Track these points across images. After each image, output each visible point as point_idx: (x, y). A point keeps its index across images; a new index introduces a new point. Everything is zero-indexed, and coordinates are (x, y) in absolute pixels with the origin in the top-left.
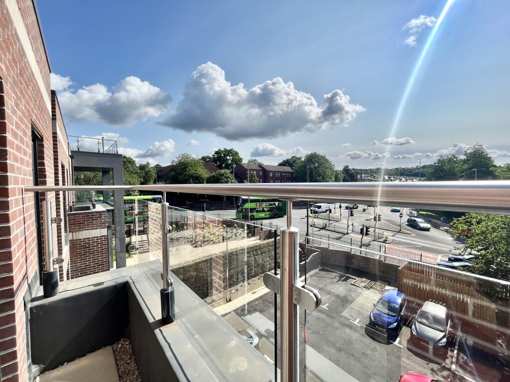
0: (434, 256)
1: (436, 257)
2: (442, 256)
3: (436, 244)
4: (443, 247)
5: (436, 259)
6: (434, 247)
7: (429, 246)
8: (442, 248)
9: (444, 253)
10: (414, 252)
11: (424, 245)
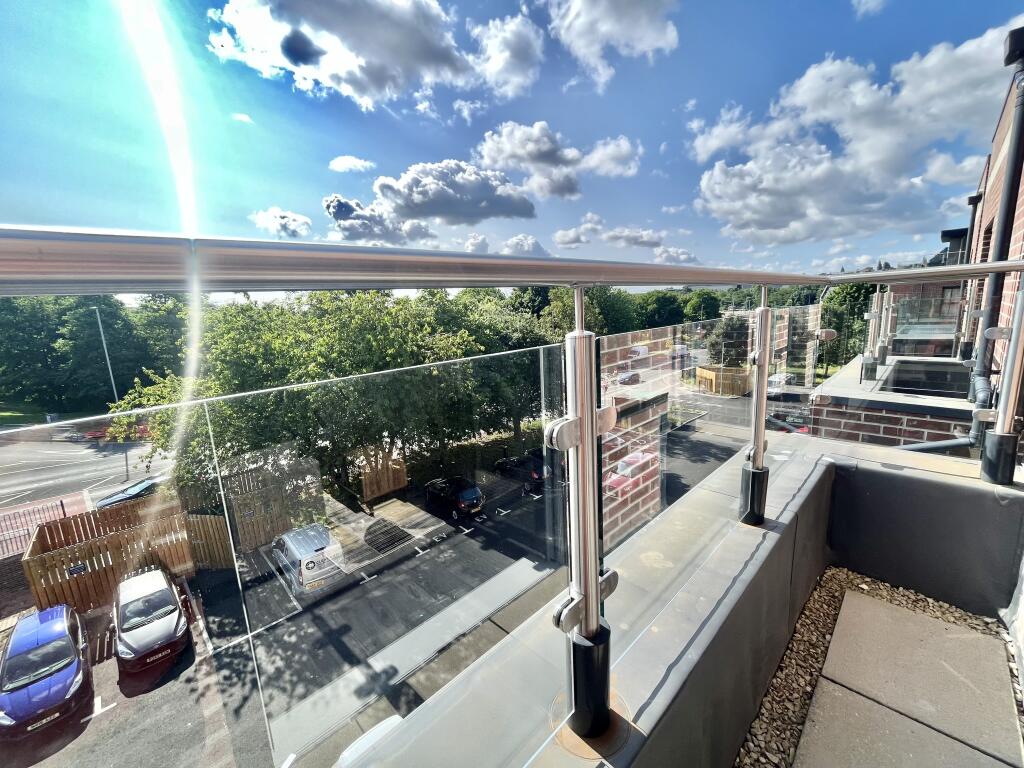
0: (74, 499)
1: (79, 497)
2: (90, 492)
3: (64, 473)
4: (83, 473)
5: (82, 502)
6: (62, 480)
7: (51, 482)
8: (81, 477)
9: (89, 484)
10: (21, 511)
11: (36, 485)
